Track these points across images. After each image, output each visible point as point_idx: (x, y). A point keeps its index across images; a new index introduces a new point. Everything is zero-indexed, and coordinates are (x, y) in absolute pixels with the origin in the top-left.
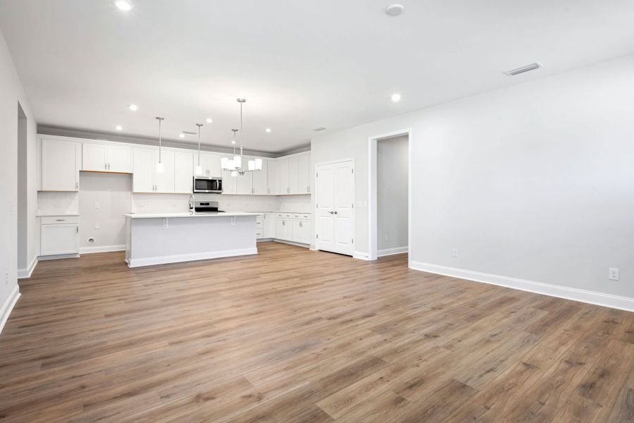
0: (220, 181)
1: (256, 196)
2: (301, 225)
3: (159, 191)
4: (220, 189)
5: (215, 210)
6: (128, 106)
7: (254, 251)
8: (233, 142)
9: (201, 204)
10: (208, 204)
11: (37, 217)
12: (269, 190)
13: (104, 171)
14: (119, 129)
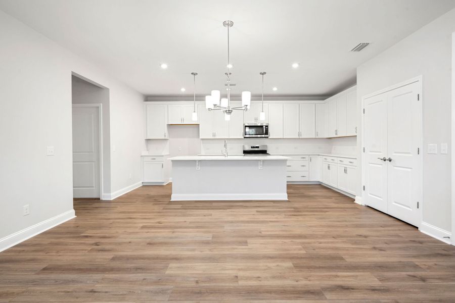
0: (267, 126)
1: (302, 139)
2: (345, 171)
3: (217, 137)
4: (267, 133)
5: (264, 152)
6: (160, 65)
7: (284, 196)
8: (275, 89)
9: (252, 147)
10: (258, 147)
11: (141, 156)
12: (317, 134)
13: (181, 123)
14: (183, 90)
